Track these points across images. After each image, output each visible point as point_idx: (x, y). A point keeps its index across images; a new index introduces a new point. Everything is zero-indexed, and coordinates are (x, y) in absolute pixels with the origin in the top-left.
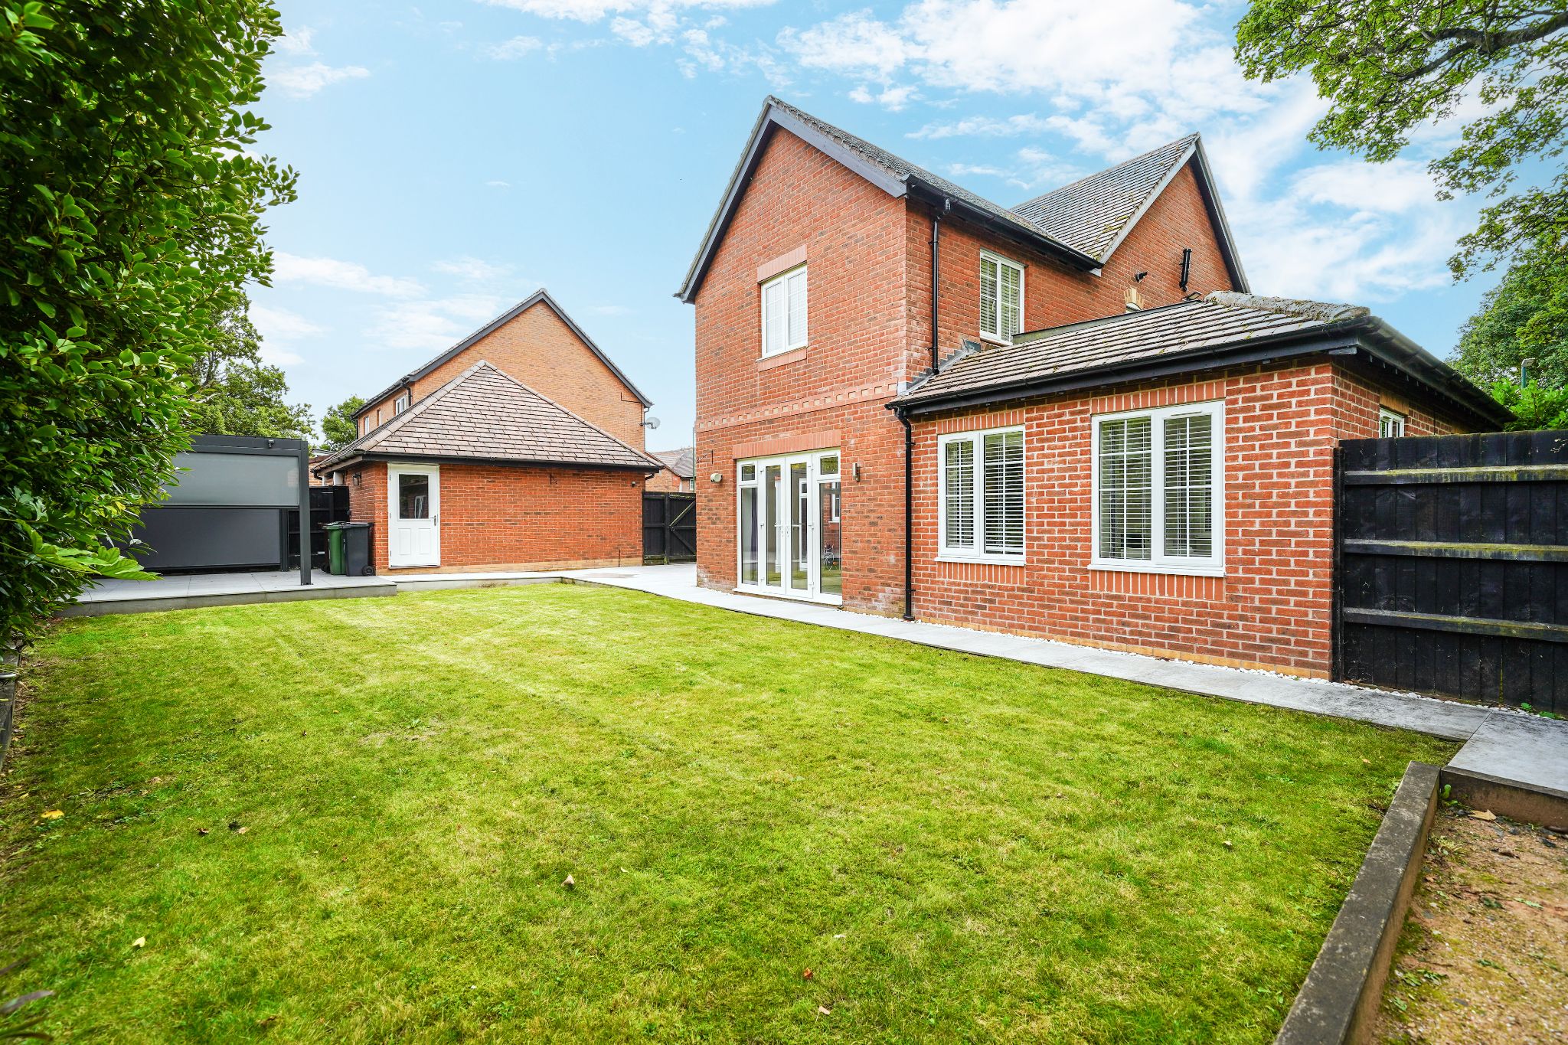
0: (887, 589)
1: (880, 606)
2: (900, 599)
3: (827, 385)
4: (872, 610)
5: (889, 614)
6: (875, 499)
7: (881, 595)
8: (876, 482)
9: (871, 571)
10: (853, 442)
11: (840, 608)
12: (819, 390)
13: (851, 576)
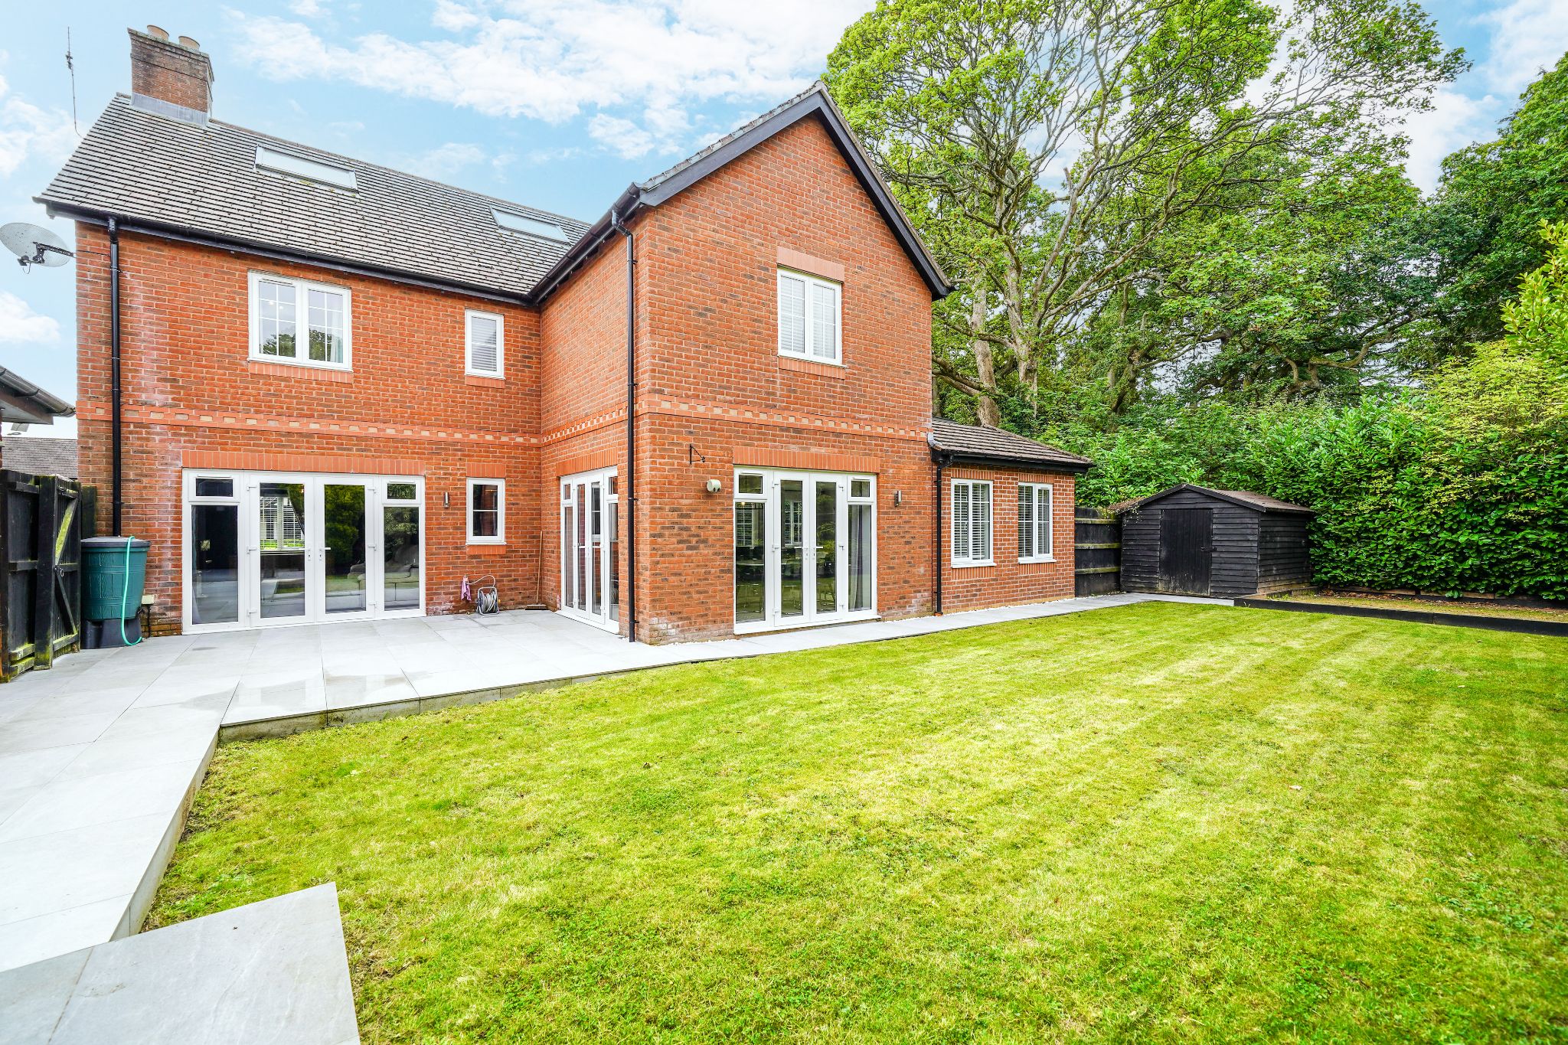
0: (919, 595)
1: (913, 610)
2: (927, 601)
3: (867, 413)
4: (907, 615)
5: (920, 615)
6: (909, 522)
7: (913, 601)
8: (910, 508)
9: (906, 582)
10: (891, 471)
11: (878, 620)
12: (857, 415)
13: (889, 589)
